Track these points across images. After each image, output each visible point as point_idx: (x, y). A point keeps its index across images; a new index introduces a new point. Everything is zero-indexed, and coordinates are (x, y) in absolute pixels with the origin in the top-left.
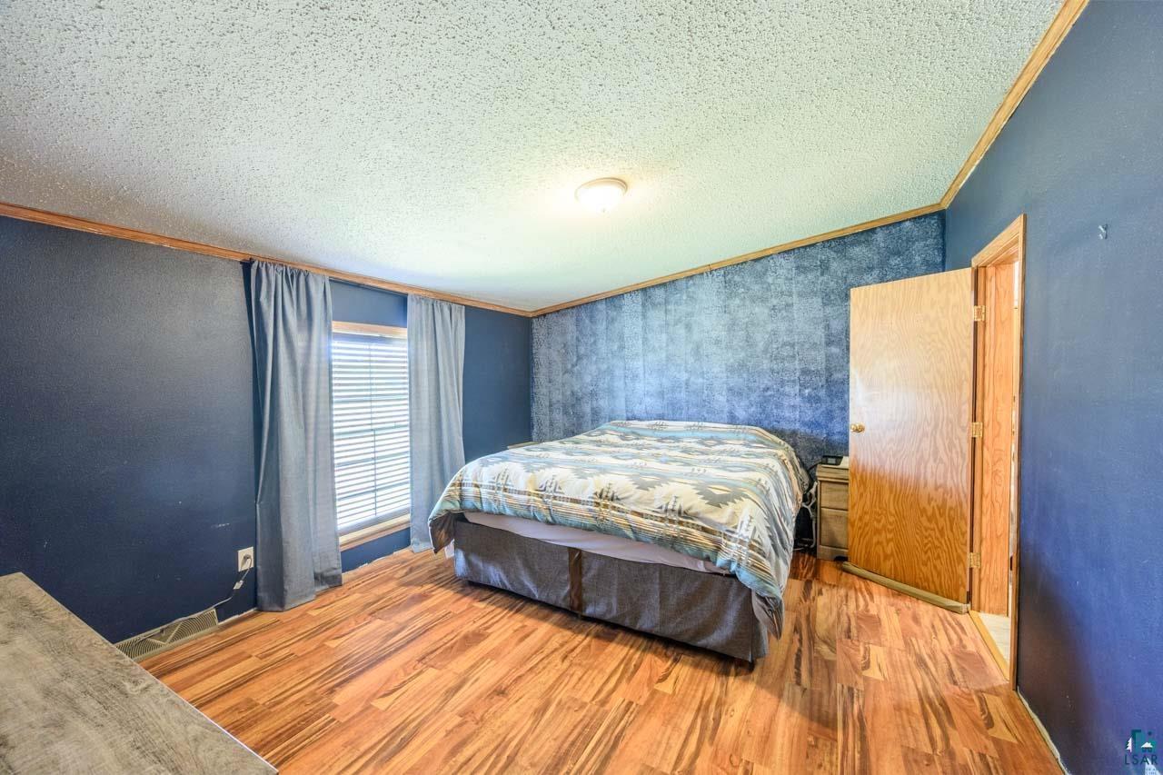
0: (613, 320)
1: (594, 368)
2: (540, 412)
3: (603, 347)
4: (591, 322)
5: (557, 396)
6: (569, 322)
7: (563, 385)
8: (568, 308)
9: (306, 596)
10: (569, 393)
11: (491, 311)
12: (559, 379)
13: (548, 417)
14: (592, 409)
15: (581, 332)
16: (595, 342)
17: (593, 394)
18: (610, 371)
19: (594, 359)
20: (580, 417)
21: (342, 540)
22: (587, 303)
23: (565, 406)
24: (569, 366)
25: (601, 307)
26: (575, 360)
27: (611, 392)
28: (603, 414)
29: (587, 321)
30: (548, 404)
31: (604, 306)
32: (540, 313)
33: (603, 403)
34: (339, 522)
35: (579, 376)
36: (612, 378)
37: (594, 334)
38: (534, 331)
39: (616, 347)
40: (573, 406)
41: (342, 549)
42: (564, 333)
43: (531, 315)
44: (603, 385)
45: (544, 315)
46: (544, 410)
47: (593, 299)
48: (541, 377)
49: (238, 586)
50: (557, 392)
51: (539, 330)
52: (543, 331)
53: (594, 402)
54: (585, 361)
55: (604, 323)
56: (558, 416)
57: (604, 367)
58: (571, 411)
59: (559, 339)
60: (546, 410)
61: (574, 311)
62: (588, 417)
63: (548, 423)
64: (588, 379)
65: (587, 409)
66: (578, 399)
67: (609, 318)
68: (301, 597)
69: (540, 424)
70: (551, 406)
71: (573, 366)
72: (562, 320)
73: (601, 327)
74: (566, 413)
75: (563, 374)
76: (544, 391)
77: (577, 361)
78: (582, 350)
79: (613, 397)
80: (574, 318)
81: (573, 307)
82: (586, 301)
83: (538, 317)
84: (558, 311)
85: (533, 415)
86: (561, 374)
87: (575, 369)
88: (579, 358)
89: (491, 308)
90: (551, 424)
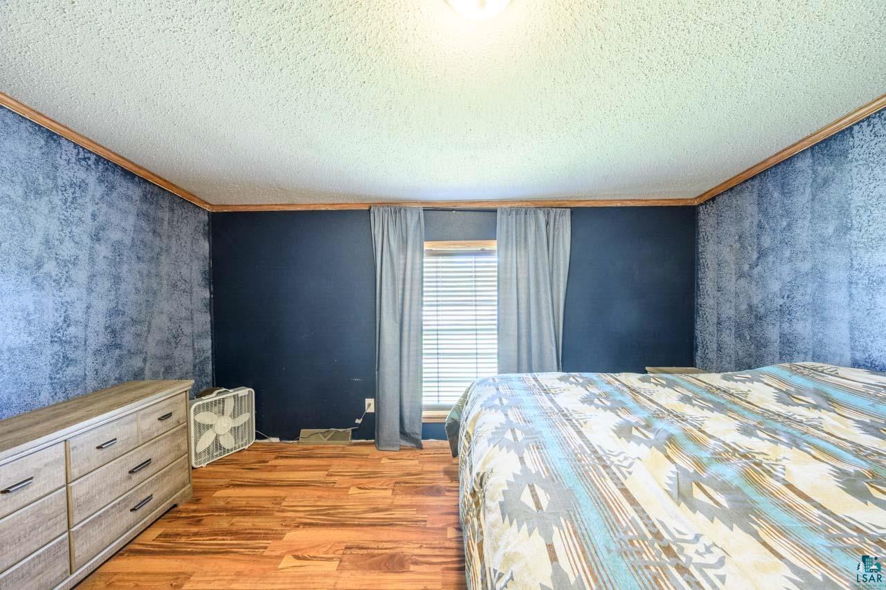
0: (826, 181)
1: (786, 269)
2: (706, 331)
3: (803, 233)
4: (783, 194)
5: (728, 311)
6: (747, 202)
7: (737, 295)
8: (747, 181)
9: (393, 446)
10: (744, 307)
11: (617, 208)
12: (731, 285)
13: (715, 338)
14: (782, 335)
15: (764, 212)
16: (789, 225)
17: (784, 312)
18: (818, 274)
19: (787, 254)
20: (761, 344)
21: (425, 413)
22: (776, 166)
23: (738, 326)
24: (746, 267)
25: (804, 164)
26: (755, 256)
27: (818, 310)
28: (800, 346)
29: (776, 195)
30: (715, 321)
31: (808, 161)
32: (707, 197)
33: (803, 328)
34: (424, 399)
35: (761, 282)
36: (822, 286)
37: (788, 212)
38: (701, 222)
39: (831, 230)
40: (751, 327)
41: (424, 421)
42: (740, 220)
43: (696, 203)
44: (804, 295)
45: (713, 199)
46: (711, 329)
47: (786, 155)
48: (708, 281)
49: (358, 421)
50: (728, 305)
51: (707, 222)
52: (712, 221)
53: (786, 325)
54: (771, 258)
55: (808, 190)
56: (728, 339)
57: (805, 266)
58: (746, 334)
59: (733, 229)
60: (712, 329)
61: (756, 183)
62: (775, 347)
63: (715, 346)
64: (775, 286)
65: (773, 333)
66: (759, 318)
67: (819, 180)
68: (389, 445)
69: (705, 347)
70: (719, 323)
71: (751, 267)
72: (736, 201)
73: (802, 199)
74: (739, 336)
75: (737, 280)
76: (711, 302)
77: (759, 258)
78: (767, 241)
79: (823, 319)
80: (755, 196)
81: (753, 178)
82: (772, 162)
83: (706, 203)
84: (731, 189)
85: (698, 333)
86: (734, 280)
87: (756, 271)
88: (762, 254)
89: (619, 205)
90: (719, 349)
